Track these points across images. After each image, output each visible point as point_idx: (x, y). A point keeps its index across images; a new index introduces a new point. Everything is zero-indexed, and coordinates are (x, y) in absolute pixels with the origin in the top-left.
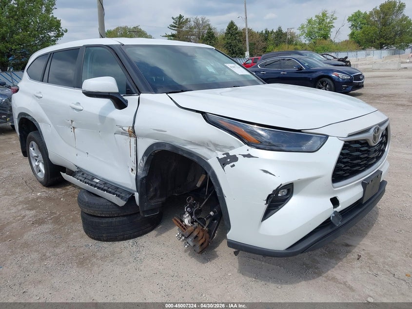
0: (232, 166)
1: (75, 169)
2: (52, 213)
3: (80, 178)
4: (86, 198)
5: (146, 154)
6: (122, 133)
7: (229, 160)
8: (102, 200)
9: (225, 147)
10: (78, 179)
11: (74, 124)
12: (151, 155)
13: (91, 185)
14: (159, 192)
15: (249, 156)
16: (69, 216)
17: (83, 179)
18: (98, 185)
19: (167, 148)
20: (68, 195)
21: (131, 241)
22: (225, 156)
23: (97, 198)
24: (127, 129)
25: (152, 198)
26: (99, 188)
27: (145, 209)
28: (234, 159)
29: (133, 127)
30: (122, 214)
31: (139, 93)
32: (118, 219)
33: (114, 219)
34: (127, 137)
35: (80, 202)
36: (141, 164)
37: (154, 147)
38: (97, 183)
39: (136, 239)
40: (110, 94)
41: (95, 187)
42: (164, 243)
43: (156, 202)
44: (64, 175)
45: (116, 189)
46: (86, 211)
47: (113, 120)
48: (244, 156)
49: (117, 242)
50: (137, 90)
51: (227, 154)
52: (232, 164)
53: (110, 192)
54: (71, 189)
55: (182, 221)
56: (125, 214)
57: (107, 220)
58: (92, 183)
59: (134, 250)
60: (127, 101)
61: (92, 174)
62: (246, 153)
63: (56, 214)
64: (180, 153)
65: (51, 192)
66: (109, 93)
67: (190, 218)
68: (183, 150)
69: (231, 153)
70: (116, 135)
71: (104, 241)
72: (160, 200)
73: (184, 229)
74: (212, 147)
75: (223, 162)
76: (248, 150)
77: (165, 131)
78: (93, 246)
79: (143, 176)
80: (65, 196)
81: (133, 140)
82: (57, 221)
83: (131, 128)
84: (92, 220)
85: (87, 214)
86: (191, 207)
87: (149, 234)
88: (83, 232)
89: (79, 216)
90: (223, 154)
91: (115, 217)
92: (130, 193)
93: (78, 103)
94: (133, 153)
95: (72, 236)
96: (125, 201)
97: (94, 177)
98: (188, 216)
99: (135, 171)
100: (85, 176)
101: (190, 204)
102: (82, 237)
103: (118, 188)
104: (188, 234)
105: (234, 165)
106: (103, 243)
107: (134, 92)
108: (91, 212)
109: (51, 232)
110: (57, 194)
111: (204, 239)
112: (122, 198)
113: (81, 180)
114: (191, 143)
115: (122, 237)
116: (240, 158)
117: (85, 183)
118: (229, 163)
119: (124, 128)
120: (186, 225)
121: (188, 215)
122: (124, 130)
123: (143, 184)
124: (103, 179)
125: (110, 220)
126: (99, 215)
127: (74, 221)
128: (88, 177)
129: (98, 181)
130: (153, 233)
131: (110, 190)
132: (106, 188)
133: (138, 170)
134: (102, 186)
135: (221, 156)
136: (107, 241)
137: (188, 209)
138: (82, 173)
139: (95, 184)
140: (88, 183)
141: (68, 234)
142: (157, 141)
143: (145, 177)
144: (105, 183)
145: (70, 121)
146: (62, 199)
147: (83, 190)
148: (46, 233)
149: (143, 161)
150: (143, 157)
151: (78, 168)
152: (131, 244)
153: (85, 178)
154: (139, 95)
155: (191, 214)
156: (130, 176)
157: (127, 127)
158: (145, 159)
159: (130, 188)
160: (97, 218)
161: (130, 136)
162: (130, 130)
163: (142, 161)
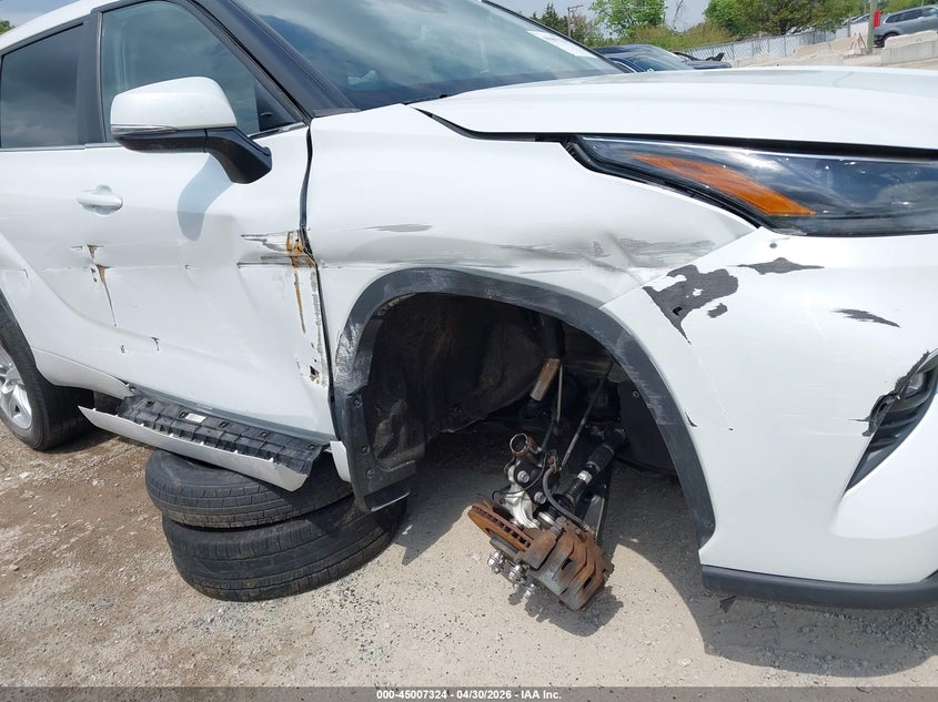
0: (713, 314)
1: (122, 392)
2: (71, 530)
3: (143, 416)
4: (175, 477)
5: (356, 314)
6: (266, 259)
7: (697, 292)
8: (228, 477)
9: (672, 247)
10: (136, 421)
11: (99, 255)
12: (374, 317)
13: (182, 434)
14: (403, 430)
15: (781, 266)
16: (124, 532)
17: (152, 419)
18: (203, 431)
19: (438, 285)
20: (113, 468)
21: (334, 587)
22: (681, 278)
23: (211, 474)
24: (281, 241)
25: (385, 453)
26: (208, 440)
27: (371, 490)
28: (723, 283)
29: (303, 232)
30: (296, 513)
31: (307, 117)
32: (287, 529)
33: (274, 529)
34: (283, 270)
35: (157, 488)
36: (344, 348)
37: (386, 288)
38: (200, 425)
39: (347, 578)
40: (210, 134)
41: (195, 437)
42: (438, 580)
43: (399, 462)
44: (92, 414)
45: (263, 438)
46: (179, 517)
47: (227, 220)
48: (762, 268)
49: (291, 599)
50: (297, 111)
51: (690, 271)
52: (713, 305)
53: (246, 450)
54: (116, 449)
55: (509, 516)
56: (304, 511)
57: (250, 536)
58: (182, 427)
59: (352, 616)
60: (267, 153)
61: (179, 400)
62: (770, 256)
63: (82, 529)
64: (490, 294)
65: (60, 464)
66: (205, 130)
67: (528, 502)
68: (501, 283)
69: (706, 265)
70: (244, 269)
71: (251, 599)
72: (409, 453)
73: (523, 541)
74: (615, 256)
75: (675, 305)
76: (773, 246)
77: (425, 228)
78: (219, 623)
79: (355, 387)
80: (104, 469)
81: (305, 274)
82: (88, 551)
83: (295, 236)
84: (204, 542)
85: (185, 526)
86: (529, 464)
87: (381, 558)
88: (176, 577)
89: (156, 527)
90: (673, 274)
91: (275, 524)
92: (312, 446)
93: (105, 188)
94: (312, 317)
95: (145, 597)
96: (302, 471)
97: (185, 408)
98: (523, 498)
99: (323, 376)
100: (156, 407)
101: (523, 457)
102: (177, 596)
103: (270, 433)
104: (540, 557)
105: (722, 309)
106: (249, 606)
107: (287, 117)
108: (197, 519)
109: (77, 592)
110: (78, 469)
111: (590, 567)
112: (289, 462)
113: (147, 424)
114: (531, 253)
115: (303, 581)
116: (746, 279)
117: (162, 429)
118: (699, 303)
119: (271, 240)
120: (522, 528)
121: (520, 494)
122: (271, 246)
123: (355, 413)
124: (214, 410)
125: (262, 534)
126: (226, 525)
127: (142, 544)
128: (167, 411)
129: (199, 419)
130: (395, 551)
131: (244, 441)
132: (230, 438)
133: (336, 370)
134: (218, 434)
135: (663, 282)
136: (259, 598)
137: (521, 474)
138: (145, 401)
139: (192, 429)
140: (170, 431)
141: (131, 591)
142: (394, 267)
143: (361, 391)
144: (225, 424)
145: (86, 250)
146: (95, 483)
147: (159, 453)
148: (61, 595)
149: (350, 338)
150: (347, 326)
151: (132, 387)
152: (337, 598)
153: (160, 416)
154: (308, 124)
155: (530, 489)
156: (310, 392)
157: (282, 234)
158: (356, 332)
159: (314, 430)
160: (218, 535)
161: (296, 264)
162: (293, 242)
163: (345, 341)
